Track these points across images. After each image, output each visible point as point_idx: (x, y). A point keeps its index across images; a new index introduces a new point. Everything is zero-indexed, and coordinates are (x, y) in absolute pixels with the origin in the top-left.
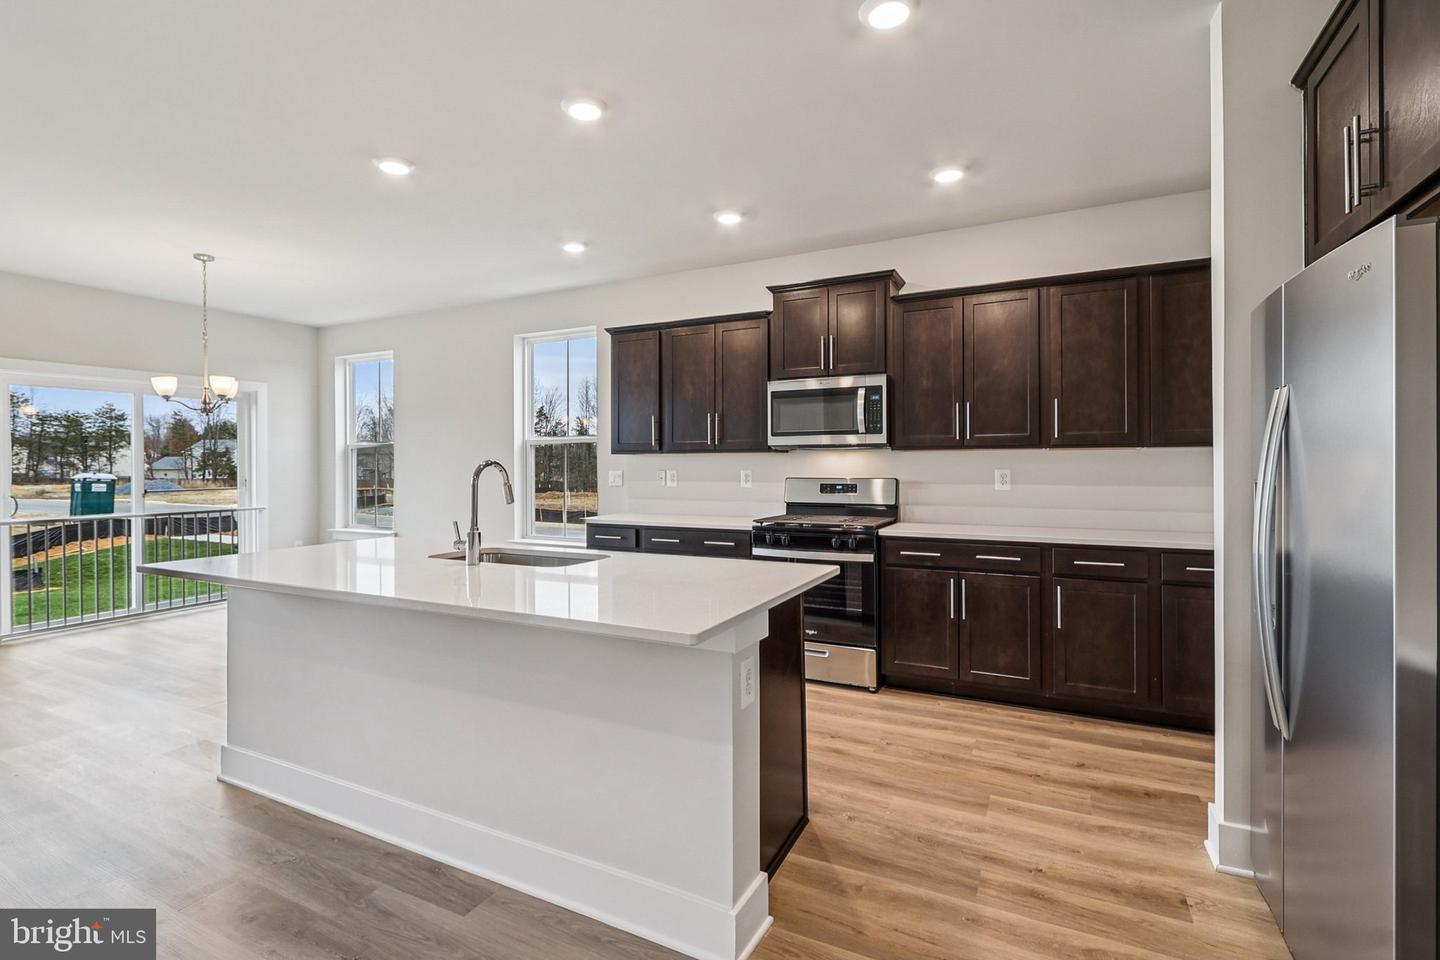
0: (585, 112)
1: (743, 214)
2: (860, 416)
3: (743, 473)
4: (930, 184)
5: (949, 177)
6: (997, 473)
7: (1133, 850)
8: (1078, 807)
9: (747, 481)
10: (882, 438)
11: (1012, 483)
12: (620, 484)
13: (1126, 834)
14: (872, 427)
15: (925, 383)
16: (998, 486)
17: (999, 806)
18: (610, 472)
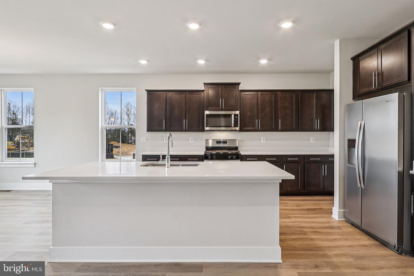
0: (194, 26)
1: (206, 61)
2: (233, 122)
3: (190, 138)
4: (259, 63)
5: (264, 62)
6: (262, 138)
7: (324, 220)
8: (305, 214)
9: (192, 140)
10: (238, 128)
11: (265, 140)
12: (146, 142)
13: (318, 217)
14: (236, 125)
15: (248, 114)
16: (262, 141)
17: (293, 217)
18: (142, 138)
